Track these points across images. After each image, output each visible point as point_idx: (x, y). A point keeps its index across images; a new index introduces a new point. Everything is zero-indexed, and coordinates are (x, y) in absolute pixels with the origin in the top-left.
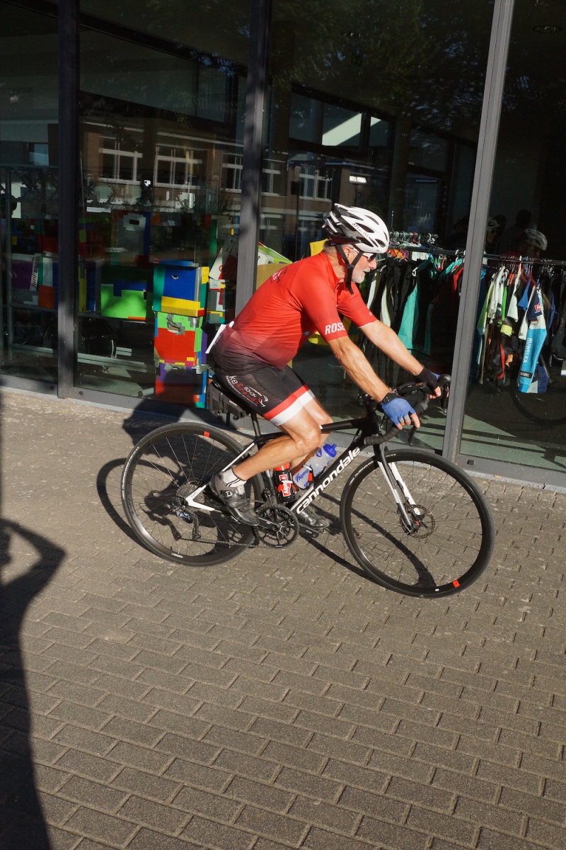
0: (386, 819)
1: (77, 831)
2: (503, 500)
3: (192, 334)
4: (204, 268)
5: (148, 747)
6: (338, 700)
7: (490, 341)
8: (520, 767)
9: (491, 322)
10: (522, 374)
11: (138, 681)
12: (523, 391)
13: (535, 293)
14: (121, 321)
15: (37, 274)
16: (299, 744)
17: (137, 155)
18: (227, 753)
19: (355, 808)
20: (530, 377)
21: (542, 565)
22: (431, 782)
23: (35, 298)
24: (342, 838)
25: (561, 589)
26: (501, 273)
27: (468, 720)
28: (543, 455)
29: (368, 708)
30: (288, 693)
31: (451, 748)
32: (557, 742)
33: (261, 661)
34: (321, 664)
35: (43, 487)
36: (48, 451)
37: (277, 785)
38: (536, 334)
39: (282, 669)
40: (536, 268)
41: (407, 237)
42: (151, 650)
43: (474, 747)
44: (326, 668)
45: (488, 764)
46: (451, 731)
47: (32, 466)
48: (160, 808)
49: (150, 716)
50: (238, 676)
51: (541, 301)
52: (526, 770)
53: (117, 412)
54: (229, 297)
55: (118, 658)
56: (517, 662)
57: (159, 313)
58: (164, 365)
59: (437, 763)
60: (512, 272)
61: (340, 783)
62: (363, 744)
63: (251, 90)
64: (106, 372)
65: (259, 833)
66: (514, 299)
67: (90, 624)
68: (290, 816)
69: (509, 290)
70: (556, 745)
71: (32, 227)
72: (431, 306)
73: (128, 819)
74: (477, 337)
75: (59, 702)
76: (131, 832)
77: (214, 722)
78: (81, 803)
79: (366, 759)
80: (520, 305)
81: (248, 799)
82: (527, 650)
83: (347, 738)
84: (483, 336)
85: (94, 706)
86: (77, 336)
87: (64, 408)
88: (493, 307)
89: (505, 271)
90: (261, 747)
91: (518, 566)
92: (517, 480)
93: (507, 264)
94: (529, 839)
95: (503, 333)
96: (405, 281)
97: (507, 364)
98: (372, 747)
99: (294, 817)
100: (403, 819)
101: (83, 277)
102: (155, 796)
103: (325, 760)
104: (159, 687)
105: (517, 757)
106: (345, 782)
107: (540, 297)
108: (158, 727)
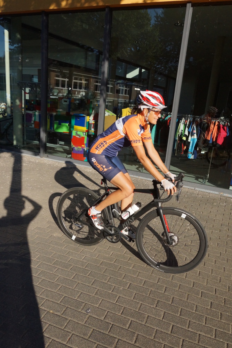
1: (44, 297)
3: (83, 138)
4: (88, 116)
5: (67, 270)
6: (128, 256)
7: (179, 142)
9: (179, 136)
10: (189, 152)
11: (64, 249)
12: (189, 158)
13: (194, 127)
14: (61, 133)
15: (34, 118)
16: (116, 270)
17: (67, 80)
18: (93, 272)
19: (133, 290)
20: (191, 154)
22: (158, 282)
23: (33, 125)
24: (129, 300)
28: (195, 178)
30: (112, 253)
33: (104, 243)
35: (35, 186)
36: (37, 175)
37: (108, 283)
38: (194, 140)
40: (194, 119)
47: (32, 179)
48: (71, 290)
49: (68, 260)
53: (59, 162)
54: (96, 126)
55: (58, 241)
57: (73, 131)
58: (74, 147)
60: (186, 120)
61: (128, 282)
62: (136, 270)
63: (104, 60)
64: (56, 149)
65: (102, 298)
67: (49, 230)
68: (112, 293)
69: (185, 125)
70: (198, 271)
71: (32, 102)
72: (160, 130)
73: (61, 293)
74: (175, 140)
75: (39, 255)
76: (61, 298)
77: (89, 262)
78: (45, 288)
79: (137, 275)
80: (189, 130)
81: (99, 287)
83: (131, 268)
84: (177, 140)
85: (50, 257)
86: (46, 137)
87: (42, 161)
88: (180, 131)
89: (184, 120)
90: (104, 271)
93: (185, 117)
94: (188, 301)
95: (183, 139)
97: (184, 149)
98: (139, 271)
99: (114, 293)
100: (148, 294)
101: (49, 119)
102: (70, 286)
103: (124, 275)
104: (71, 251)
106: (130, 282)
108: (71, 264)
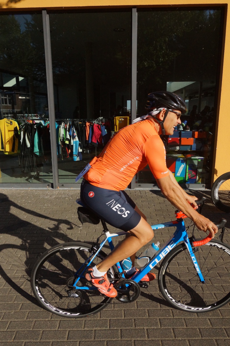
0: (37, 310)
2: (73, 195)
9: (62, 140)
10: (74, 155)
12: (75, 160)
13: (73, 130)
16: (5, 294)
19: (26, 310)
20: (76, 156)
24: (22, 322)
26: (62, 125)
38: (76, 142)
40: (73, 122)
41: (34, 116)
51: (75, 132)
60: (66, 124)
61: (21, 303)
66: (68, 132)
68: (3, 320)
69: (66, 129)
74: (58, 146)
80: (70, 134)
84: (60, 145)
88: (61, 136)
92: (78, 188)
93: (64, 122)
95: (66, 143)
96: (33, 130)
99: (4, 320)
103: (15, 297)
106: (22, 302)
107: (75, 131)
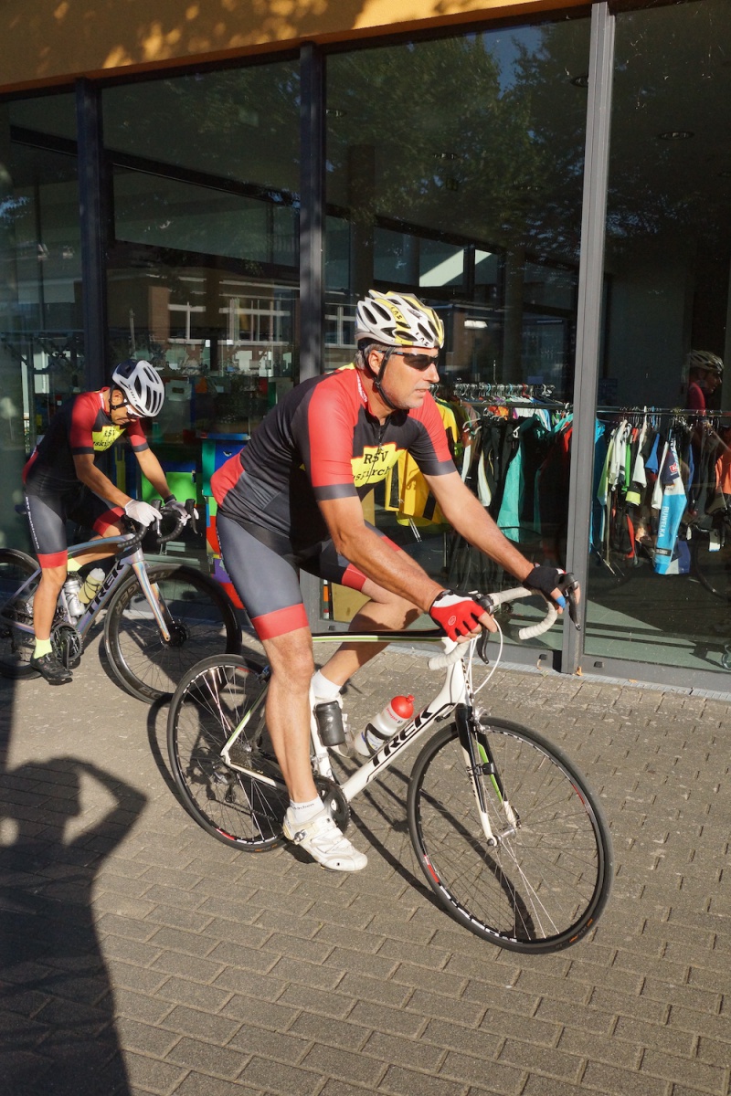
2: (638, 711)
5: (156, 1057)
7: (614, 512)
8: (640, 1069)
9: (614, 488)
11: (153, 969)
13: (669, 451)
18: (257, 1062)
20: (669, 554)
21: (683, 793)
25: (706, 825)
26: (622, 428)
27: (576, 1006)
28: (692, 651)
29: (446, 994)
30: (343, 978)
31: (551, 1045)
32: (692, 1032)
33: (312, 935)
34: (390, 937)
35: (62, 720)
38: (673, 501)
39: (339, 945)
40: (665, 419)
41: (515, 391)
42: (173, 926)
43: (581, 1043)
44: (395, 941)
45: (599, 1066)
46: (552, 1021)
47: (52, 694)
49: (164, 1015)
50: (282, 957)
51: (677, 460)
52: (648, 1073)
55: (131, 938)
56: (645, 924)
59: (530, 1066)
60: (636, 426)
62: (435, 1044)
66: (640, 460)
67: (100, 894)
69: (633, 448)
72: (538, 473)
74: (597, 508)
80: (648, 466)
82: (658, 907)
84: (606, 506)
88: (615, 471)
89: (626, 426)
90: (303, 1052)
91: (652, 797)
92: (657, 685)
93: (629, 418)
96: (506, 443)
97: (638, 540)
98: (447, 1047)
104: (179, 975)
105: (638, 1054)
107: (675, 455)
108: (172, 1029)
